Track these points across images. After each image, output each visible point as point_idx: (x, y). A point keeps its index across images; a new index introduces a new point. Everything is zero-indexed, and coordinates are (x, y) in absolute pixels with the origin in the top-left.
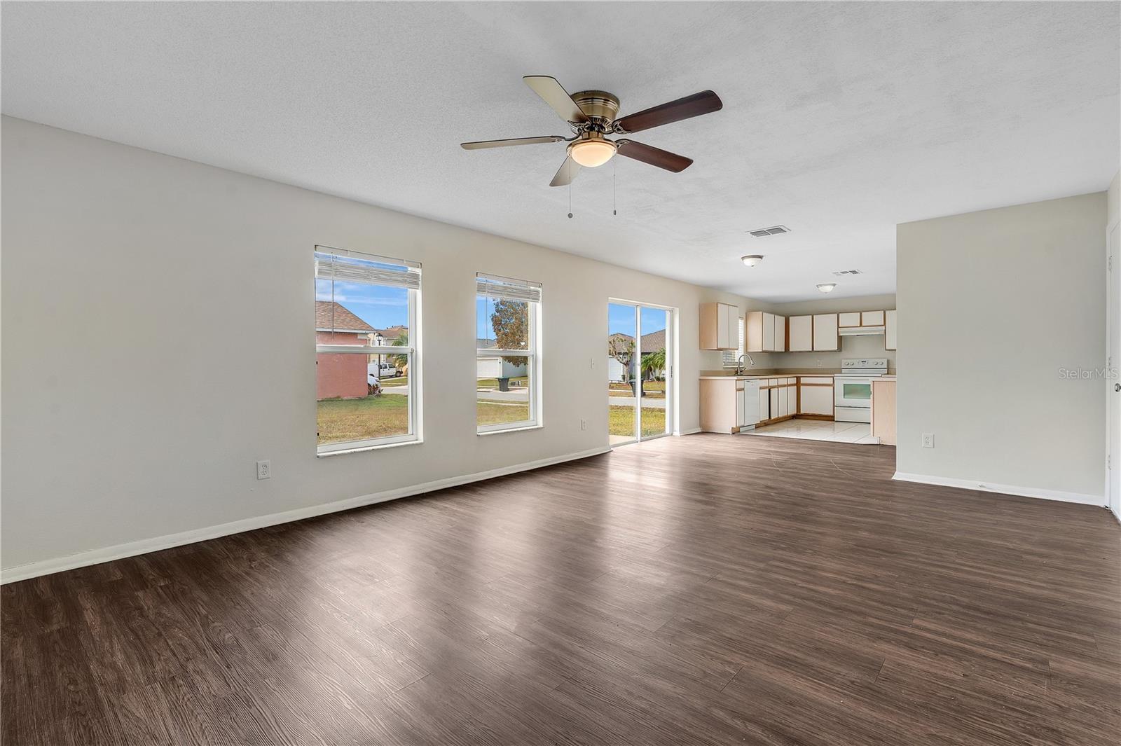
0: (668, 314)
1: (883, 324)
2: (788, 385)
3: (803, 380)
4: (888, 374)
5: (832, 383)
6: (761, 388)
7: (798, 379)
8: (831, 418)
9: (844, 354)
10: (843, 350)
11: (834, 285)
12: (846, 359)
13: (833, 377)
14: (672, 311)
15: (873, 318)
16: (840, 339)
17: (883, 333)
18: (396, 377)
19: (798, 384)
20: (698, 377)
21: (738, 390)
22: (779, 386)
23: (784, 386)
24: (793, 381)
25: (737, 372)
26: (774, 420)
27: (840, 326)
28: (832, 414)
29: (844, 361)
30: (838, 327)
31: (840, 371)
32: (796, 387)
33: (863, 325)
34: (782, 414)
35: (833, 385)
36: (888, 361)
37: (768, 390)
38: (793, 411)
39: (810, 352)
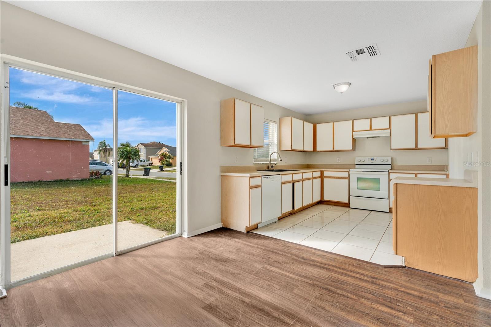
0: (178, 107)
1: (389, 127)
2: (313, 178)
3: (326, 174)
4: (392, 169)
5: (348, 176)
6: (283, 183)
7: (322, 172)
8: (347, 205)
9: (357, 153)
10: (356, 150)
11: (350, 84)
12: (358, 157)
13: (349, 172)
14: (182, 103)
15: (381, 123)
16: (354, 140)
17: (389, 135)
18: (150, 166)
19: (322, 177)
20: (218, 172)
21: (251, 187)
22: (303, 180)
23: (309, 179)
24: (318, 174)
25: (268, 167)
26: (298, 210)
27: (354, 130)
28: (347, 201)
29: (357, 159)
30: (353, 131)
31: (353, 166)
32: (320, 179)
33: (372, 128)
34: (307, 202)
35: (349, 178)
36: (392, 159)
37: (291, 184)
38: (317, 198)
39: (331, 151)
